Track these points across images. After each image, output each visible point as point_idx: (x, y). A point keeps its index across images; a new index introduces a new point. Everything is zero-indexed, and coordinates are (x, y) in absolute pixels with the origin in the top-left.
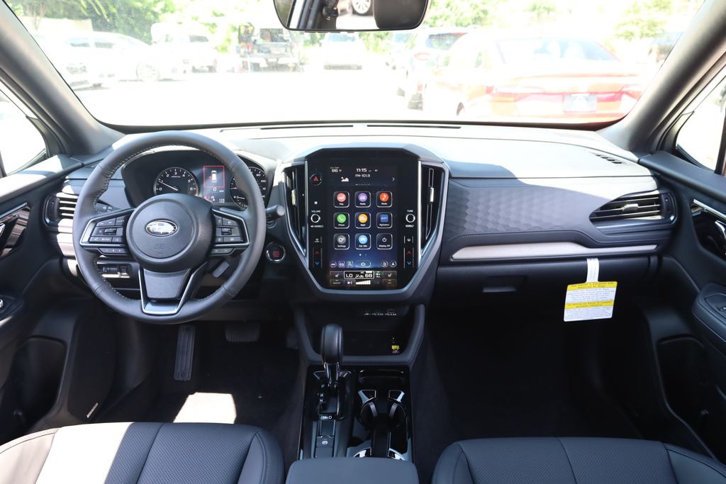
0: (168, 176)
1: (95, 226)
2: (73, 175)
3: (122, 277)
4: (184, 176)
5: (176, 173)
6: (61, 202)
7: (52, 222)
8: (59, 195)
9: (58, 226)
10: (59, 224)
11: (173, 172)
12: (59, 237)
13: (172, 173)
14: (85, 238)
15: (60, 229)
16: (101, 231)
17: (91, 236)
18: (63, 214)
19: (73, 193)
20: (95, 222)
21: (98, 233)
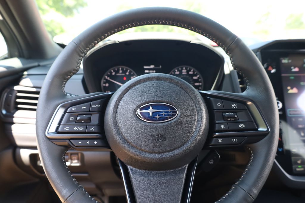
0: (114, 74)
1: (65, 112)
2: (31, 72)
3: (73, 165)
4: (127, 73)
5: (121, 72)
6: (19, 94)
7: (8, 114)
8: (16, 88)
9: (13, 117)
10: (15, 115)
11: (118, 70)
12: (13, 127)
13: (117, 72)
14: (52, 128)
15: (15, 120)
16: (72, 119)
17: (59, 124)
18: (20, 106)
19: (32, 85)
20: (66, 107)
21: (68, 120)
